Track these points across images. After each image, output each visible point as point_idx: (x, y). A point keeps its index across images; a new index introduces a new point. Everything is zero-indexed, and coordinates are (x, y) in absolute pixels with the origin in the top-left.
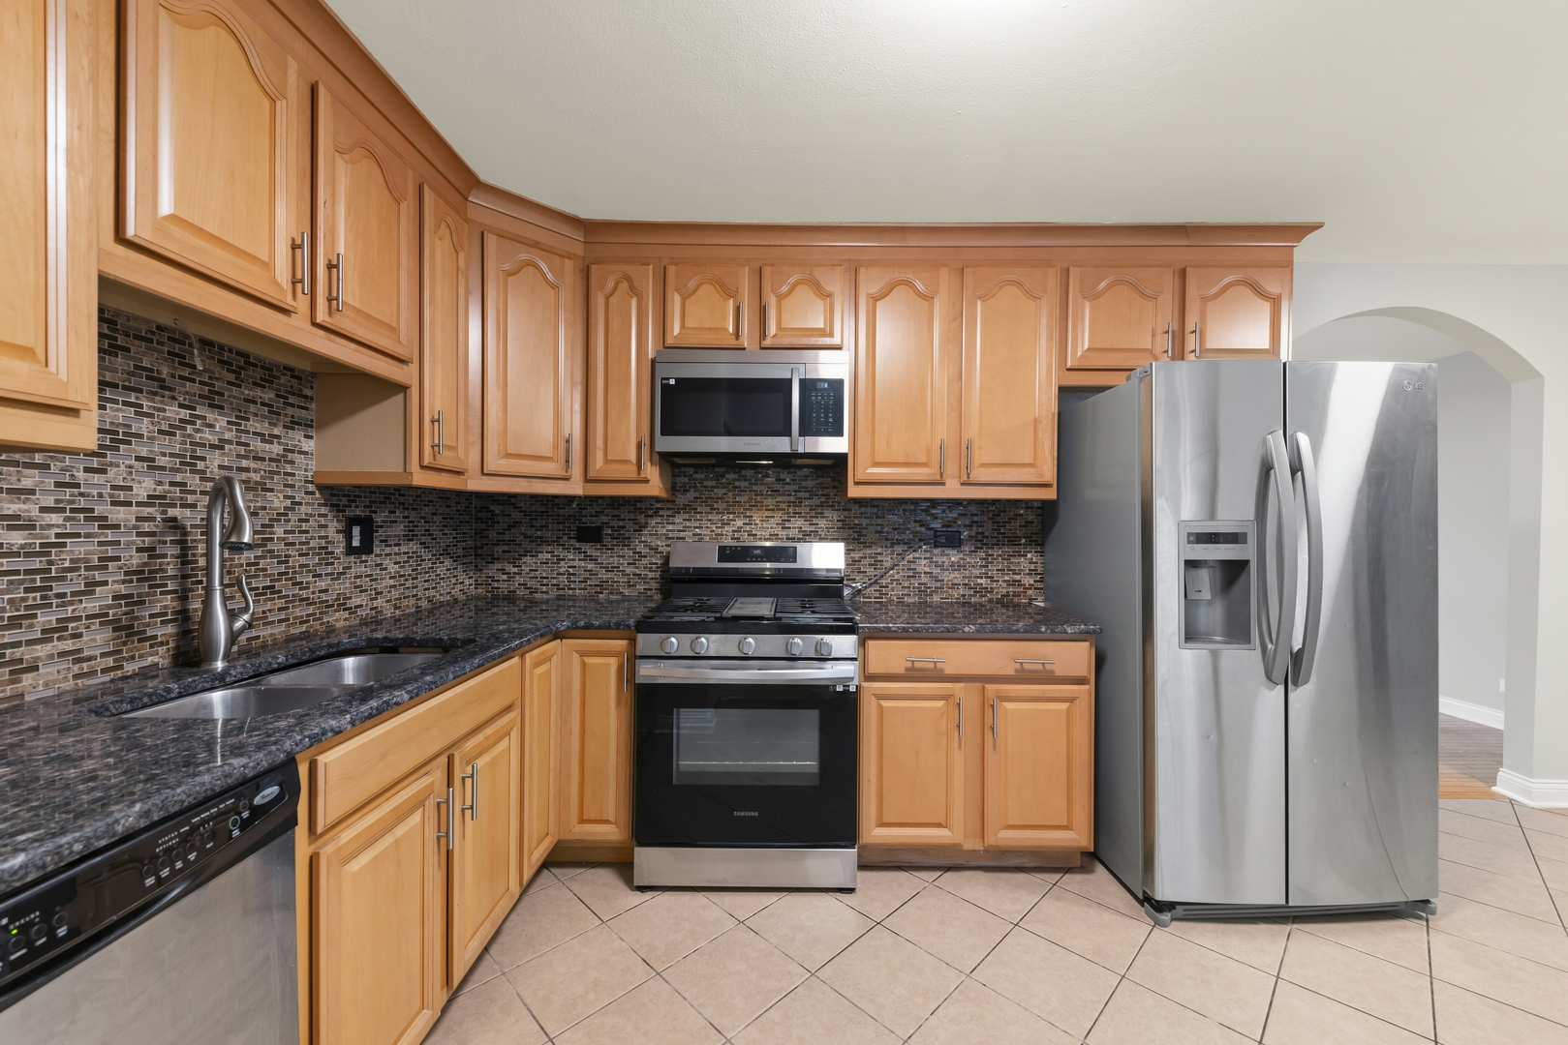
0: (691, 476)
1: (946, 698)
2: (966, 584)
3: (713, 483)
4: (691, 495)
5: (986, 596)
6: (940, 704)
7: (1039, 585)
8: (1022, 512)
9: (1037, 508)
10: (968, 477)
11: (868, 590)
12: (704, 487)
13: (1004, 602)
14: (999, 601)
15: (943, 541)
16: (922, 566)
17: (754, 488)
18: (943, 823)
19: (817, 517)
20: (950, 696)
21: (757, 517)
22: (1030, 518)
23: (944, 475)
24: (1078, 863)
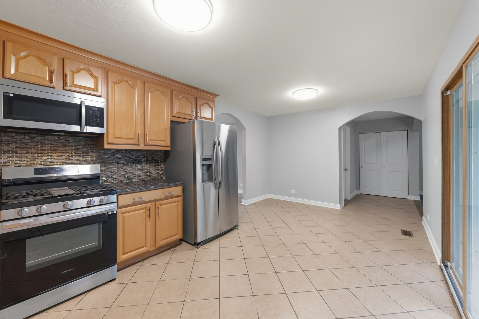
0: (14, 137)
1: (145, 208)
2: (143, 175)
3: (28, 141)
4: (13, 146)
5: (149, 178)
6: (143, 210)
7: (164, 173)
8: (159, 153)
9: (163, 152)
10: (147, 143)
11: (108, 180)
12: (22, 142)
13: (155, 179)
14: (153, 179)
15: (136, 162)
16: (129, 170)
17: (53, 143)
18: (144, 246)
19: (86, 155)
20: (146, 208)
21: (55, 155)
22: (161, 155)
23: (139, 142)
24: (178, 243)
